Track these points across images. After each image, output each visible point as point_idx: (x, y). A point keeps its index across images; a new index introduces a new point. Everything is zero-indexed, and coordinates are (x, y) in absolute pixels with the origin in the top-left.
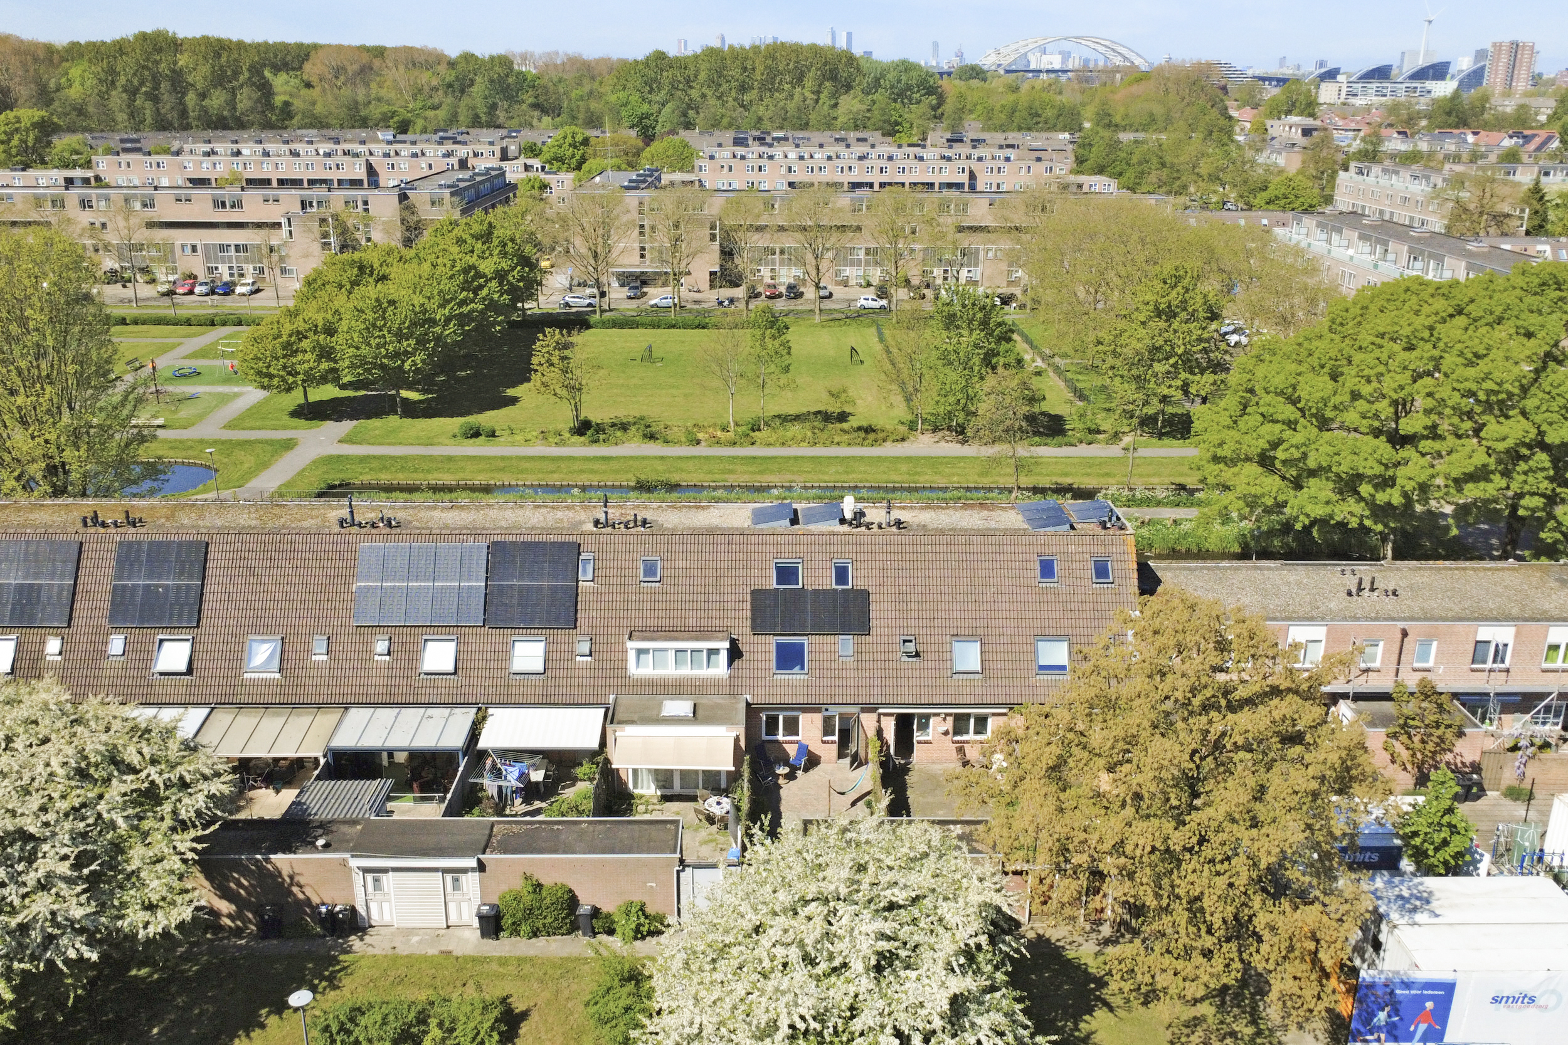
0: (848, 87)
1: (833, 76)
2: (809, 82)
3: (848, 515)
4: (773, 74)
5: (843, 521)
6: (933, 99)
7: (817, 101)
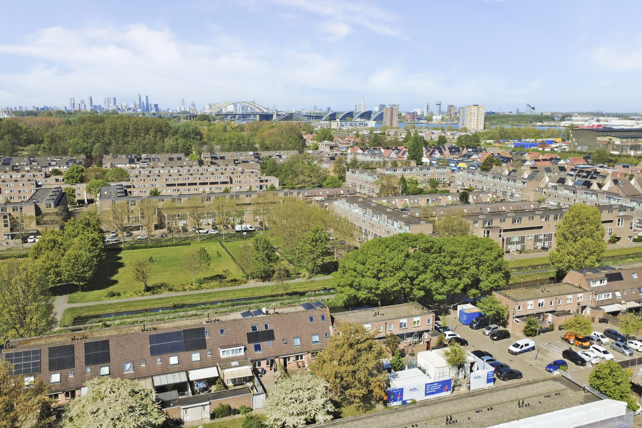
0: (167, 135)
1: (161, 131)
2: (152, 133)
4: (137, 130)
6: (199, 137)
7: (155, 140)
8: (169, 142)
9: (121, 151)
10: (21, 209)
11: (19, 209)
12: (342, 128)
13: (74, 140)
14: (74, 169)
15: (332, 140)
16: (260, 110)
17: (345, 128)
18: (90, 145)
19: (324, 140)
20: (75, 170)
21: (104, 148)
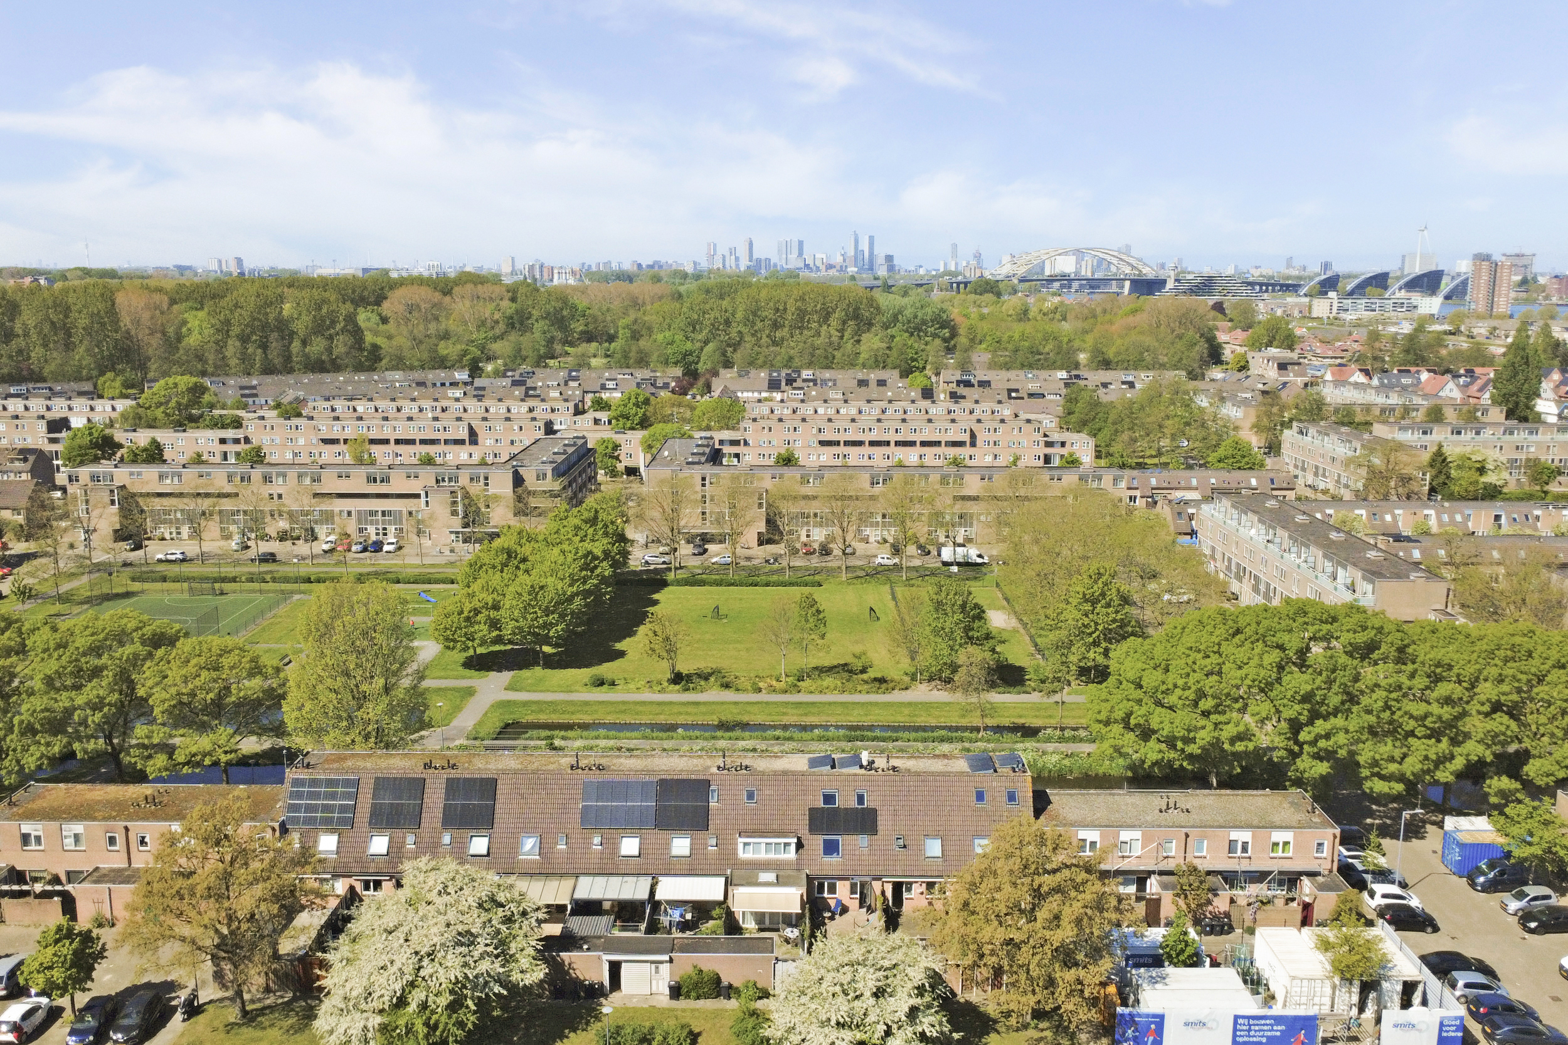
0: (870, 324)
1: (856, 316)
2: (835, 320)
3: (865, 763)
5: (861, 767)
6: (946, 333)
7: (842, 337)
8: (872, 342)
9: (760, 362)
10: (486, 478)
11: (482, 479)
12: (1343, 315)
13: (667, 334)
14: (629, 399)
15: (1291, 348)
16: (1133, 267)
17: (1349, 317)
18: (698, 345)
19: (1269, 344)
20: (633, 400)
21: (724, 354)
